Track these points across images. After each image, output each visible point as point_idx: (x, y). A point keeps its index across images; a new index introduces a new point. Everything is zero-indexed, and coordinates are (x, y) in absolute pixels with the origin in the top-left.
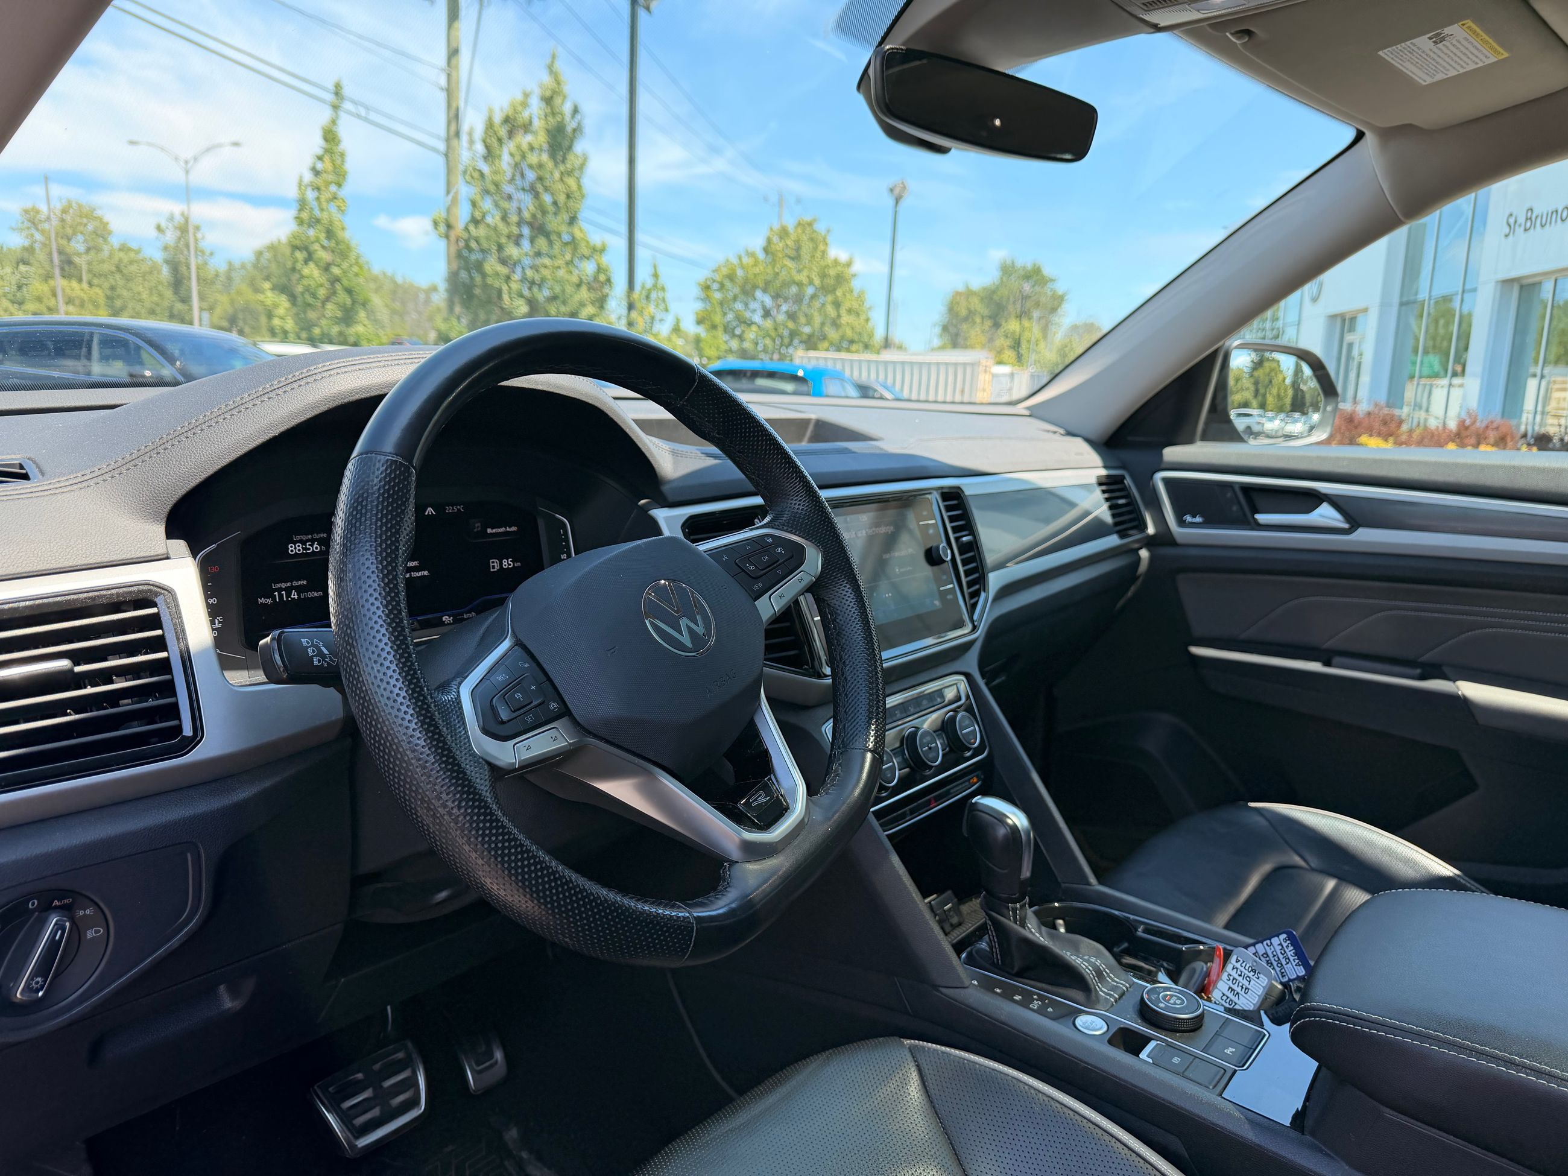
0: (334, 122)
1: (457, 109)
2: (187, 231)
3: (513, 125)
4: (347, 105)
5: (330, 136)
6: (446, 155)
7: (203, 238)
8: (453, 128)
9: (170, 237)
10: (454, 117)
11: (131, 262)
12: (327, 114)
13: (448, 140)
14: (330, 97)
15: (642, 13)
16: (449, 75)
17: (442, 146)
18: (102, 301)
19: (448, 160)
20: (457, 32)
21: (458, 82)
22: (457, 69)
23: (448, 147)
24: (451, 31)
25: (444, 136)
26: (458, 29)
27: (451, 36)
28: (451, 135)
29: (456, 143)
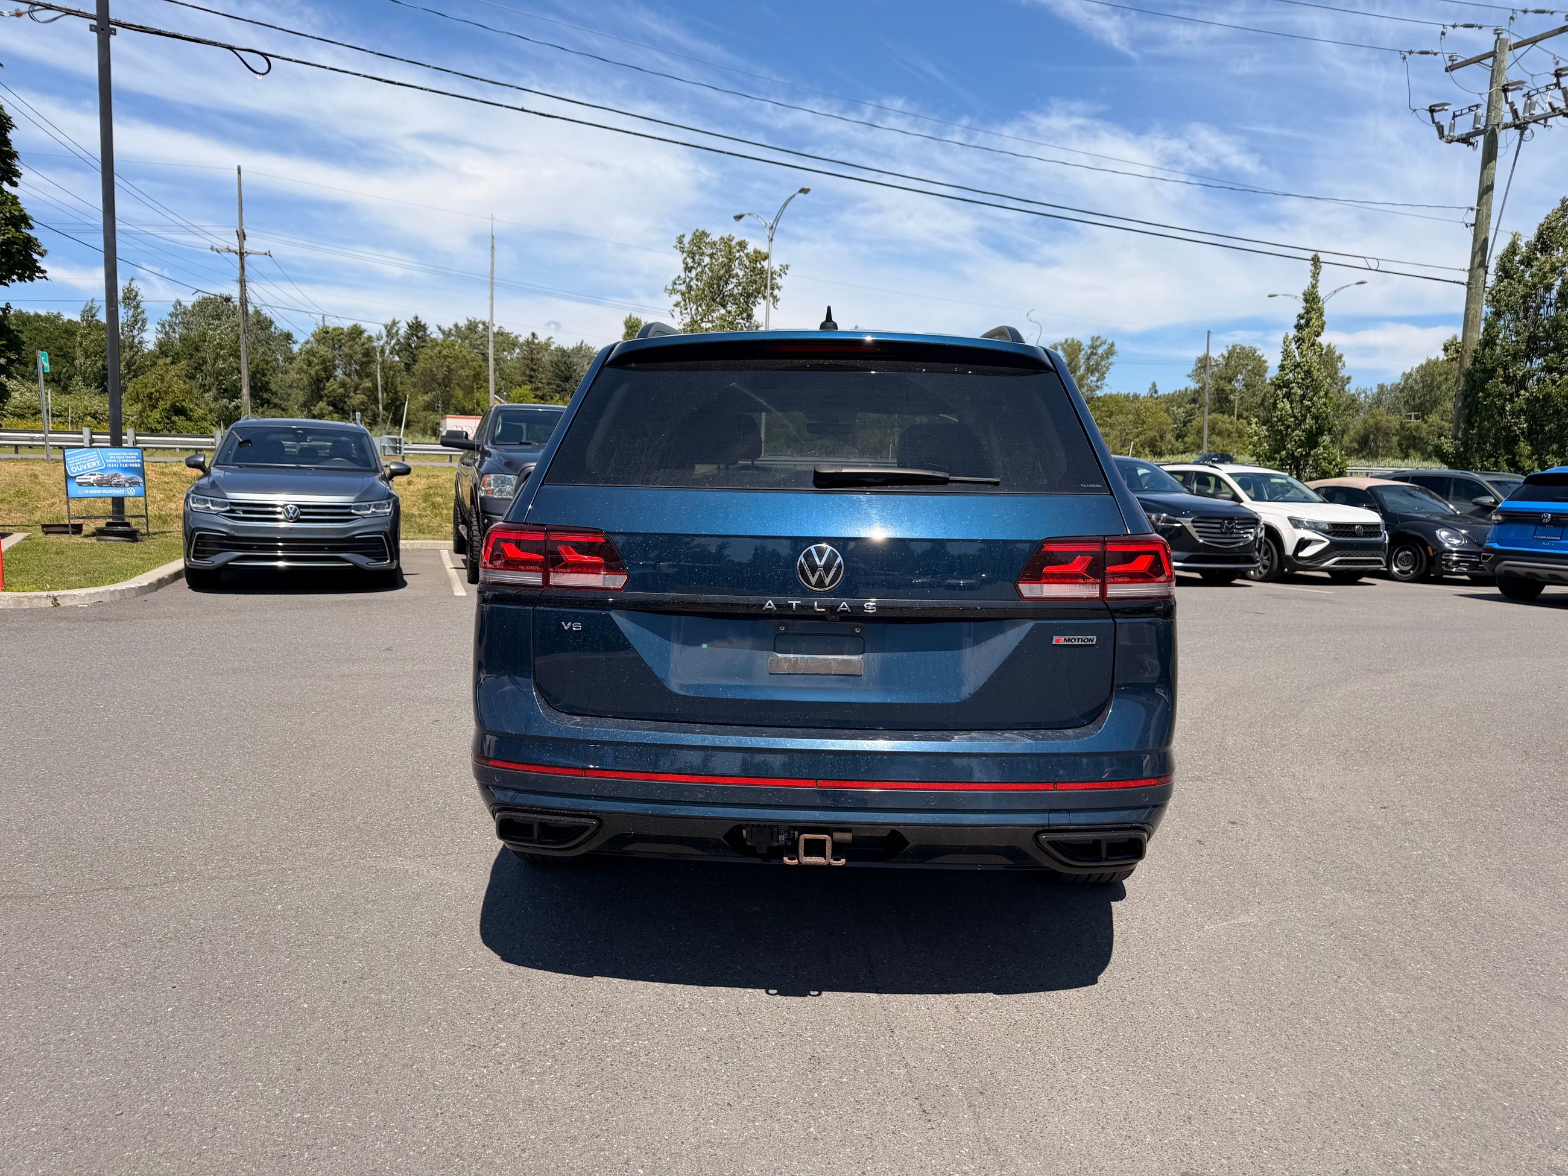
1: (1486, 240)
6: (1470, 282)
8: (1478, 259)
10: (1481, 248)
13: (1471, 270)
16: (1478, 211)
17: (1465, 278)
19: (1469, 289)
20: (1492, 171)
21: (1489, 216)
22: (1489, 204)
23: (1471, 277)
24: (1486, 172)
25: (1468, 267)
26: (1494, 168)
27: (1485, 176)
28: (1476, 265)
29: (1481, 271)
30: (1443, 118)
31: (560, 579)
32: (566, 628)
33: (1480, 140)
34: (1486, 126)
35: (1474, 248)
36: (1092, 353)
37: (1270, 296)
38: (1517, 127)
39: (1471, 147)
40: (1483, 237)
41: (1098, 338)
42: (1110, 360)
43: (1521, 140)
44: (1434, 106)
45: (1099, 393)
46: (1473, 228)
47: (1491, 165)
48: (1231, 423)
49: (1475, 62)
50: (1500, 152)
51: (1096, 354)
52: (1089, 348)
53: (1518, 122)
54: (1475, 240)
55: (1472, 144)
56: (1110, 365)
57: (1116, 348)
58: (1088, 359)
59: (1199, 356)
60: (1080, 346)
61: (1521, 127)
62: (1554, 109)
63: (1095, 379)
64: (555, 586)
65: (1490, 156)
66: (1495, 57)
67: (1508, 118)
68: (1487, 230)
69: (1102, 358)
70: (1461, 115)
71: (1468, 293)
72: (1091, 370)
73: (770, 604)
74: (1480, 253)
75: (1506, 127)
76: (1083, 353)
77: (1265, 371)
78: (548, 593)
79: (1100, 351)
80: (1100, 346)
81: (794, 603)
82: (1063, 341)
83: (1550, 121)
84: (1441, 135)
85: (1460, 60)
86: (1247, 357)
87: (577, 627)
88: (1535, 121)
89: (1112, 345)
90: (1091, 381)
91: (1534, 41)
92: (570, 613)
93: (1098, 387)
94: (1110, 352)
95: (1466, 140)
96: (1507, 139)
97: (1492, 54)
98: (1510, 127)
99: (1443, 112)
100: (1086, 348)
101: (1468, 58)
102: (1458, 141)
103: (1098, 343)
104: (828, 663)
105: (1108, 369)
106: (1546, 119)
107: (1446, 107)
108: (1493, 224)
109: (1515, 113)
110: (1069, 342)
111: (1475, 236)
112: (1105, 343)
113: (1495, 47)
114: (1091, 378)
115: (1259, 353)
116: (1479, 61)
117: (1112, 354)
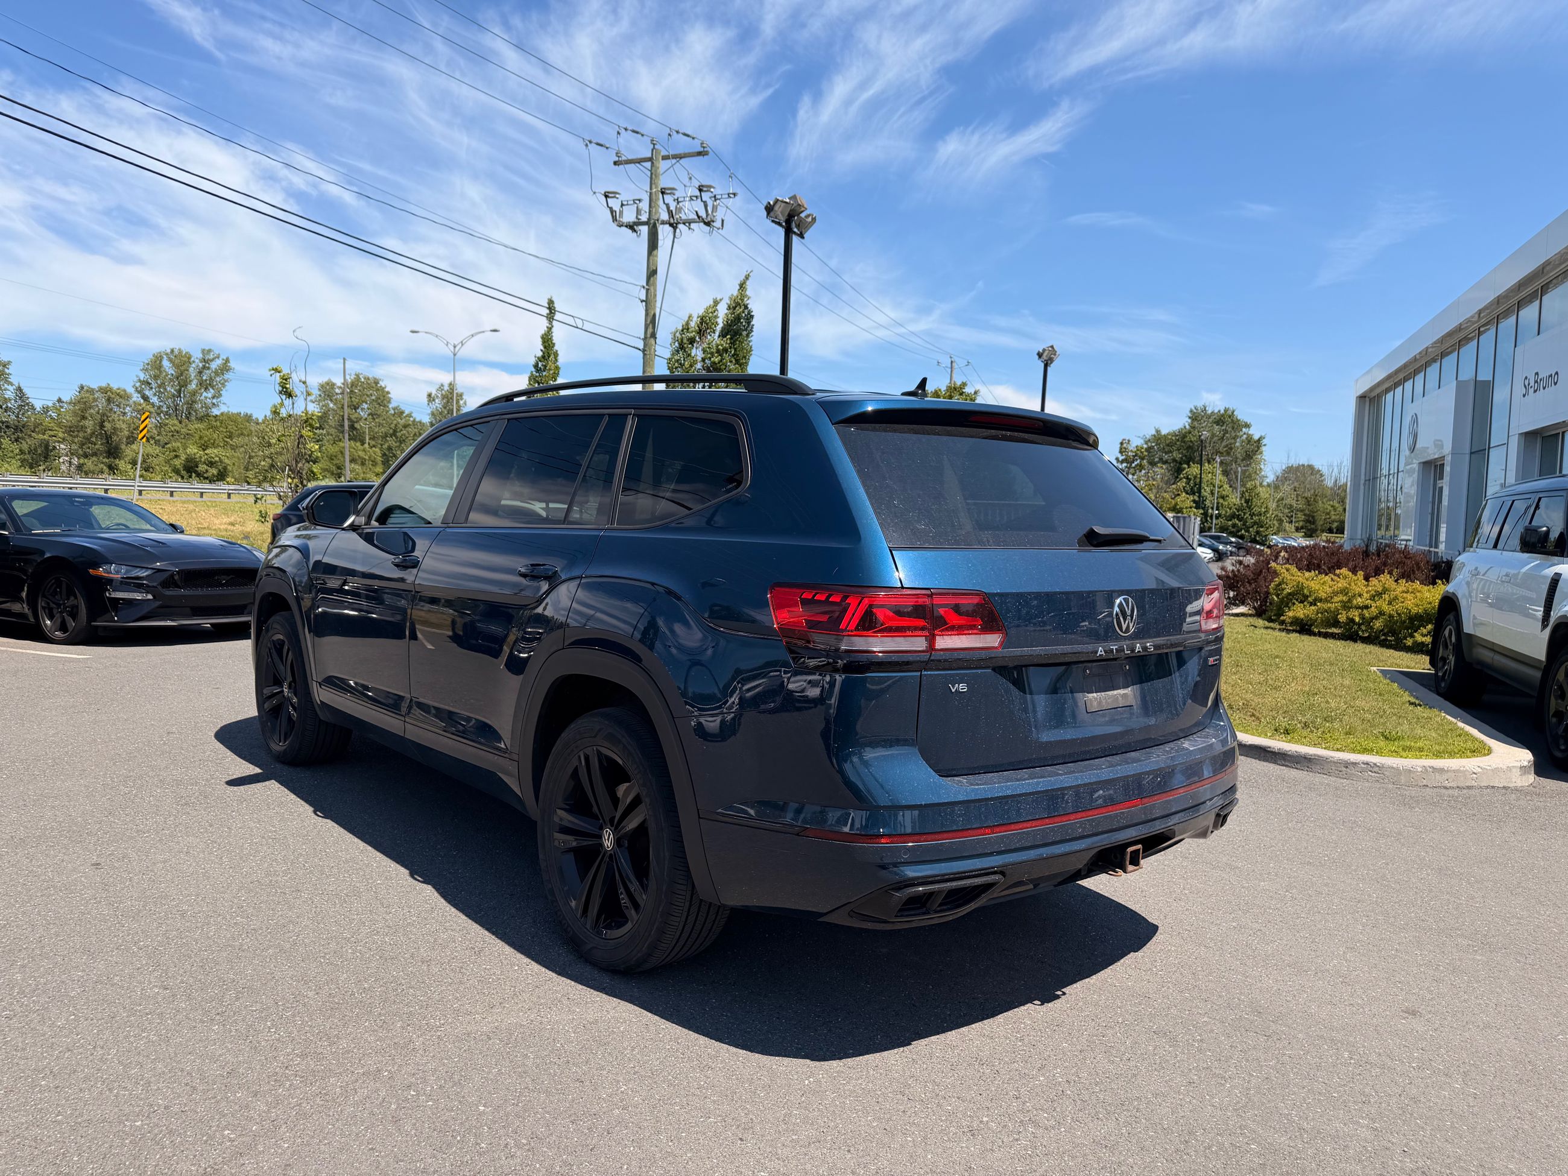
0: (550, 329)
1: (654, 315)
2: (452, 398)
3: (705, 324)
4: (558, 316)
5: (547, 341)
6: (644, 351)
7: (465, 403)
8: (650, 330)
9: (438, 404)
10: (651, 322)
11: (405, 426)
12: (542, 324)
13: (645, 339)
14: (546, 312)
15: (795, 239)
16: (647, 290)
17: (641, 345)
18: (379, 459)
19: (645, 355)
20: (656, 258)
21: (655, 295)
22: (654, 285)
23: (645, 345)
24: (651, 258)
25: (643, 337)
26: (657, 256)
27: (651, 261)
28: (649, 336)
29: (652, 341)
30: (615, 204)
31: (945, 642)
32: (953, 690)
33: (644, 230)
34: (649, 219)
35: (646, 321)
36: (204, 367)
37: (413, 332)
38: (671, 225)
39: (635, 234)
40: (652, 313)
41: (210, 351)
42: (226, 376)
43: (674, 236)
44: (608, 192)
45: (216, 412)
46: (644, 303)
47: (655, 252)
48: (364, 450)
49: (634, 163)
50: (660, 243)
51: (209, 368)
52: (201, 362)
53: (672, 221)
54: (647, 315)
55: (634, 231)
56: (226, 381)
57: (232, 364)
58: (200, 372)
59: (320, 382)
60: (189, 358)
61: (675, 226)
62: (699, 217)
63: (210, 395)
64: (942, 650)
65: (653, 244)
66: (653, 163)
67: (665, 216)
68: (655, 307)
69: (217, 373)
70: (627, 205)
71: (644, 358)
72: (205, 385)
73: (1101, 651)
74: (651, 326)
75: (663, 223)
76: (193, 365)
77: (389, 402)
78: (935, 656)
79: (214, 365)
80: (212, 360)
81: (1114, 648)
82: (169, 351)
83: (693, 226)
84: (614, 219)
85: (624, 158)
86: (370, 387)
87: (963, 687)
88: (684, 224)
89: (227, 360)
90: (206, 398)
91: (679, 157)
92: (957, 675)
93: (214, 404)
94: (225, 368)
95: (632, 227)
96: (664, 231)
97: (650, 159)
98: (666, 223)
99: (615, 199)
100: (197, 361)
101: (630, 158)
102: (626, 226)
103: (211, 357)
104: (1115, 698)
105: (223, 385)
106: (690, 223)
107: (617, 196)
108: (658, 305)
109: (670, 213)
110: (176, 352)
111: (647, 310)
112: (218, 357)
113: (652, 154)
114: (205, 394)
115: (382, 384)
116: (639, 163)
117: (227, 371)
